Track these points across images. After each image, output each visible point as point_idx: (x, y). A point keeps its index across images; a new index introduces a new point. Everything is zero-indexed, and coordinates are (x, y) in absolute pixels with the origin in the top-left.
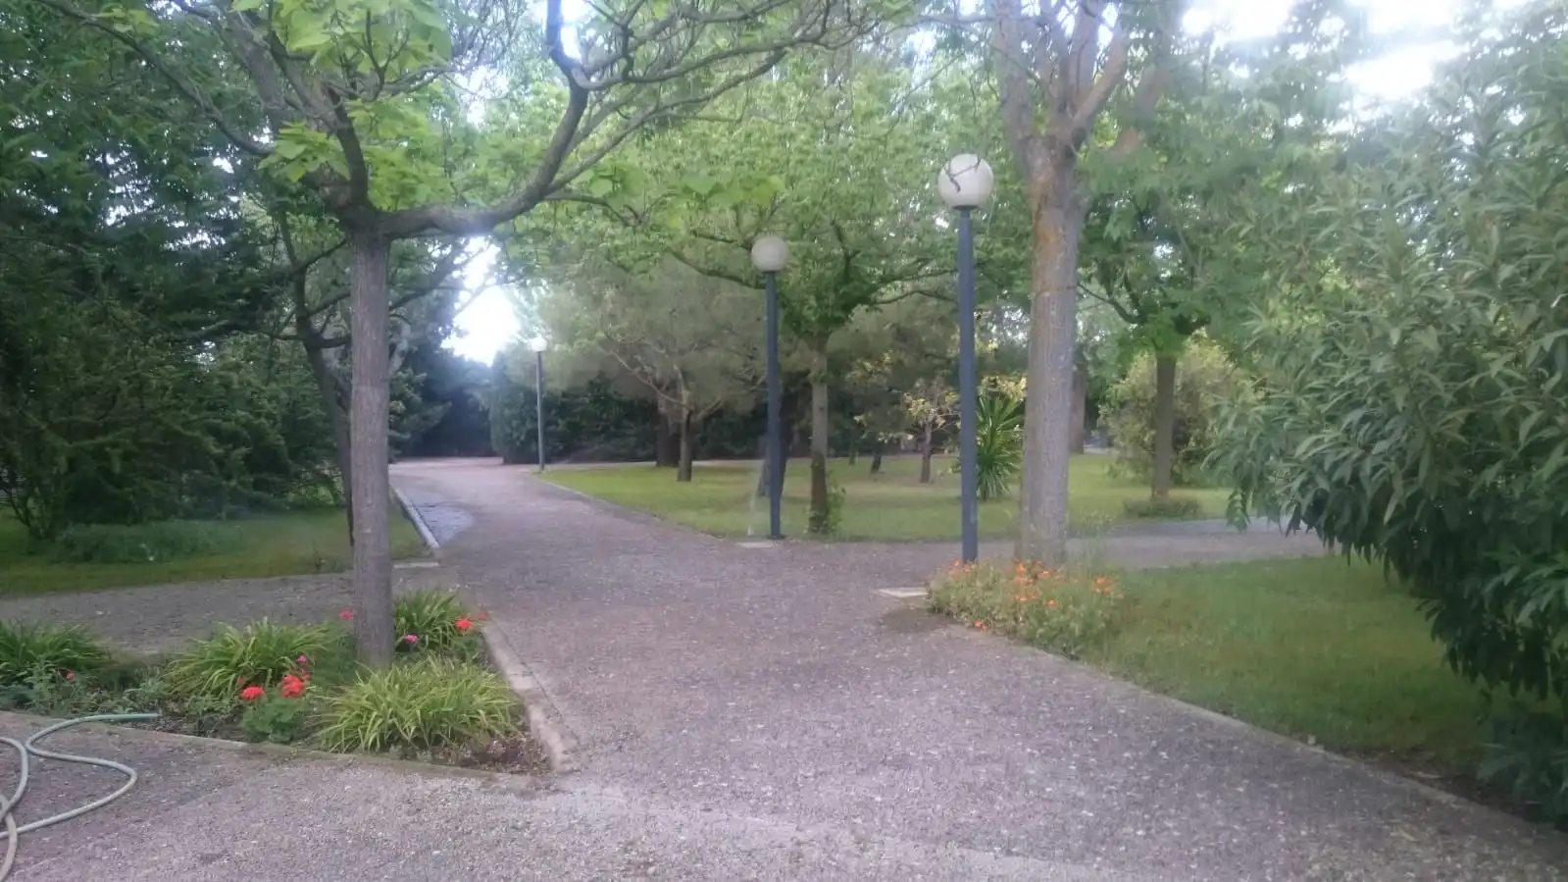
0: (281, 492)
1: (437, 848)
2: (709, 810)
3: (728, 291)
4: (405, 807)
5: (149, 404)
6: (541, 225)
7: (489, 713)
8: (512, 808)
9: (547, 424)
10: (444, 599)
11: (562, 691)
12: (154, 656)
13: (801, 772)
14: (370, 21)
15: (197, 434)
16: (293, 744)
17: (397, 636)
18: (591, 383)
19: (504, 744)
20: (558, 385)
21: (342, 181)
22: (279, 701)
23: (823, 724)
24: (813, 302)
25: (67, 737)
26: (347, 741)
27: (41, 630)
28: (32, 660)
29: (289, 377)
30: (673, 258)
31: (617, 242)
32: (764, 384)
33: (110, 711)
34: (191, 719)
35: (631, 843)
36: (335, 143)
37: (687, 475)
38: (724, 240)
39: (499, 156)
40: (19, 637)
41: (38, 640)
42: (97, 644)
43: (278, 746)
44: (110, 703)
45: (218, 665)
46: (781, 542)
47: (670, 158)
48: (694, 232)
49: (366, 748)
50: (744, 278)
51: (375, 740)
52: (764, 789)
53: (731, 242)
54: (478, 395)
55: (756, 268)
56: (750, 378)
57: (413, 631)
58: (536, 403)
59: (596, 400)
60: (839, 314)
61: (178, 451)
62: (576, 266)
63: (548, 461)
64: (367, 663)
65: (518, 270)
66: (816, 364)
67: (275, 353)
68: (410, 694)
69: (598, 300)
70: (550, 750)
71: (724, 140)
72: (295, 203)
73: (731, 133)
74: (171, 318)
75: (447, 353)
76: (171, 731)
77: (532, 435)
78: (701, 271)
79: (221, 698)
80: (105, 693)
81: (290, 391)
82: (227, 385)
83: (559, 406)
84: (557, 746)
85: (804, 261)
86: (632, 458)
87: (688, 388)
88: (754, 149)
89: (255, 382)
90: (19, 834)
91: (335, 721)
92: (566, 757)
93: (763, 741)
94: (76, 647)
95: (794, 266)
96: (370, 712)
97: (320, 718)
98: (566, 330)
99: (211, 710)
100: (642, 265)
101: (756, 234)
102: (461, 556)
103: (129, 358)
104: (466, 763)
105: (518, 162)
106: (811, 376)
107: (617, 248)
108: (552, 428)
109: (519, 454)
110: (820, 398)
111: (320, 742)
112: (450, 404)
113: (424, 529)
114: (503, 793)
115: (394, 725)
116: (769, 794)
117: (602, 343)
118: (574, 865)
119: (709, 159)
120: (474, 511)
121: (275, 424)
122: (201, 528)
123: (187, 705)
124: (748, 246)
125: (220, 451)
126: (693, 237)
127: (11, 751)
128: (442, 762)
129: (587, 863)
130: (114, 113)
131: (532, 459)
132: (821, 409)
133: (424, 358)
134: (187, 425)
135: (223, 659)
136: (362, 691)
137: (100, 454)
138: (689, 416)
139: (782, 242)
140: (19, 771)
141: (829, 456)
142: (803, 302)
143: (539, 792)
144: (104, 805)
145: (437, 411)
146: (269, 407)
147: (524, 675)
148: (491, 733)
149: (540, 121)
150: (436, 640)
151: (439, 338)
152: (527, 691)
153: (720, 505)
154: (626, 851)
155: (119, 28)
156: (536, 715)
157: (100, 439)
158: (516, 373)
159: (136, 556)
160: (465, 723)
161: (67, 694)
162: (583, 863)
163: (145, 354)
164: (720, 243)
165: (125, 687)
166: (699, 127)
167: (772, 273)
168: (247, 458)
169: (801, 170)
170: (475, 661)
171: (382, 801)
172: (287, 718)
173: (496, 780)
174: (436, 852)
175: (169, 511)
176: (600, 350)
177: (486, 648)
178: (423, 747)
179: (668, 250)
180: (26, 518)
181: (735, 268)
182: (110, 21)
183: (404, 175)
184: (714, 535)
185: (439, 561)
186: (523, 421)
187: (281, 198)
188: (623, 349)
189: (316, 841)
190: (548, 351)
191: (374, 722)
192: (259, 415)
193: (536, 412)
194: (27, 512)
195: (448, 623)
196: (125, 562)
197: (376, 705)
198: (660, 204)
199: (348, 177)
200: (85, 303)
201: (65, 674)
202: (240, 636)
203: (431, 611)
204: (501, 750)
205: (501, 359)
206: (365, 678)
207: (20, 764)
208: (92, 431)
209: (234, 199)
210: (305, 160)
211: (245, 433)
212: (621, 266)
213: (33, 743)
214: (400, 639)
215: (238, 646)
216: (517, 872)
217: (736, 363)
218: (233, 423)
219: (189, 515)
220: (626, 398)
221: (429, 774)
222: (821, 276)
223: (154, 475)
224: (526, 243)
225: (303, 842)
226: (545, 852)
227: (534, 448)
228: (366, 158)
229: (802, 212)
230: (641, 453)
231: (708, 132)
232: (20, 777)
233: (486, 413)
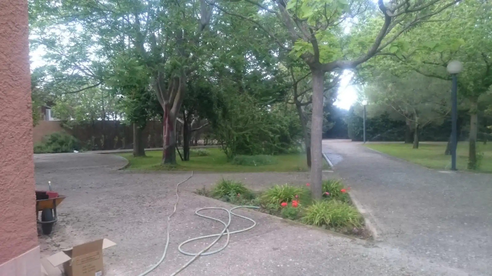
0: (288, 147)
1: (338, 258)
2: (432, 262)
3: (436, 82)
4: (328, 244)
5: (256, 123)
6: (370, 64)
7: (353, 219)
8: (361, 250)
9: (367, 128)
10: (337, 182)
11: (376, 215)
12: (258, 191)
13: (469, 255)
14: (325, 6)
15: (267, 131)
16: (295, 220)
17: (323, 192)
18: (382, 115)
19: (357, 229)
20: (370, 116)
21: (311, 55)
22: (291, 208)
23: (478, 239)
24: (472, 84)
25: (239, 210)
26: (310, 222)
27: (232, 182)
28: (230, 189)
29: (290, 115)
30: (415, 72)
31: (396, 68)
32: (448, 114)
33: (248, 205)
34: (267, 210)
35: (403, 268)
36: (311, 45)
37: (417, 146)
38: (436, 64)
39: (357, 43)
40: (227, 183)
41: (232, 184)
42: (244, 186)
43: (291, 220)
44: (248, 203)
45: (275, 195)
46: (456, 171)
47: (415, 37)
48: (424, 62)
49: (315, 224)
50: (443, 77)
51: (318, 223)
52: (454, 259)
53: (438, 64)
54: (344, 119)
55: (448, 73)
56: (443, 113)
57: (327, 191)
58: (363, 122)
59: (383, 121)
60: (484, 88)
61: (262, 136)
62: (378, 77)
63: (366, 140)
64: (315, 198)
65: (361, 79)
66: (473, 107)
67: (286, 108)
68: (328, 210)
69: (385, 87)
70: (373, 233)
71: (437, 28)
72: (295, 63)
73: (440, 25)
74: (262, 99)
75: (335, 107)
76: (263, 212)
77: (362, 132)
78: (426, 75)
79: (275, 205)
80: (247, 200)
81: (290, 119)
82: (275, 117)
83: (371, 123)
84: (375, 233)
85: (469, 69)
86: (396, 140)
87: (418, 116)
88: (449, 30)
89: (282, 116)
90: (230, 234)
91: (306, 215)
92: (378, 236)
93: (453, 241)
94: (240, 187)
95: (464, 71)
96: (316, 214)
97: (302, 214)
98: (374, 98)
99: (273, 208)
100: (404, 75)
101: (449, 61)
102: (340, 169)
103: (251, 110)
104: (346, 233)
105: (363, 44)
106: (470, 111)
107: (395, 70)
108: (368, 130)
109: (357, 138)
110: (474, 119)
111: (302, 221)
112: (335, 122)
113: (328, 160)
114: (358, 244)
115: (323, 218)
116: (456, 261)
117: (387, 102)
118: (383, 272)
119: (431, 36)
120: (344, 156)
121: (287, 128)
122: (268, 158)
123: (267, 205)
124: (445, 65)
125: (273, 136)
126: (423, 64)
127: (226, 213)
128: (337, 232)
129: (388, 271)
130: (251, 43)
131: (361, 140)
132: (475, 124)
133: (328, 109)
134: (264, 128)
135: (276, 194)
136: (314, 207)
137: (243, 136)
138: (418, 126)
139: (459, 62)
140: (228, 218)
141: (477, 141)
142: (468, 84)
143: (370, 246)
144: (249, 230)
145: (331, 125)
146: (285, 123)
147: (363, 208)
148: (353, 225)
149: (369, 30)
150: (334, 194)
151: (333, 102)
152: (365, 214)
153: (431, 157)
154: (402, 270)
155: (255, 20)
156: (367, 222)
157: (244, 132)
158: (357, 113)
159: (252, 164)
160: (345, 221)
161: (238, 199)
162: (387, 272)
163: (254, 109)
164: (434, 65)
165: (251, 199)
166: (427, 25)
167: (455, 74)
168: (279, 138)
169: (469, 35)
170: (348, 202)
171: (321, 241)
172: (293, 213)
173: (355, 240)
174: (338, 259)
175: (260, 152)
176: (387, 104)
177: (350, 198)
178: (332, 227)
179: (414, 69)
180: (226, 153)
181: (439, 73)
182: (253, 18)
183: (329, 52)
184: (428, 167)
185: (334, 170)
186: (358, 128)
187: (291, 63)
188: (394, 103)
189: (303, 249)
190: (368, 105)
191: (318, 217)
192: (282, 126)
193: (363, 125)
194: (227, 151)
195: (338, 190)
196: (249, 165)
197: (318, 212)
198: (414, 53)
199: (314, 54)
200: (241, 96)
201: (237, 194)
202: (281, 188)
203: (333, 185)
204: (357, 231)
205: (352, 109)
206: (315, 203)
207: (229, 216)
208: (241, 130)
209: (276, 65)
210: (301, 51)
211: (279, 130)
212: (396, 75)
213: (231, 211)
214: (324, 193)
215: (280, 191)
216: (364, 270)
217: (437, 107)
218: (276, 128)
219: (264, 153)
220: (394, 120)
221: (334, 235)
222: (476, 74)
223: (256, 142)
224: (365, 70)
225: (299, 249)
226: (373, 266)
227: (362, 137)
228: (319, 48)
229: (469, 51)
230: (399, 139)
231: (431, 26)
232: (229, 220)
233: (346, 125)
